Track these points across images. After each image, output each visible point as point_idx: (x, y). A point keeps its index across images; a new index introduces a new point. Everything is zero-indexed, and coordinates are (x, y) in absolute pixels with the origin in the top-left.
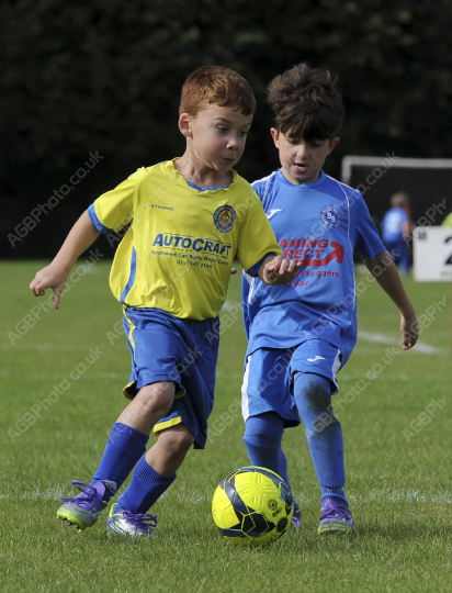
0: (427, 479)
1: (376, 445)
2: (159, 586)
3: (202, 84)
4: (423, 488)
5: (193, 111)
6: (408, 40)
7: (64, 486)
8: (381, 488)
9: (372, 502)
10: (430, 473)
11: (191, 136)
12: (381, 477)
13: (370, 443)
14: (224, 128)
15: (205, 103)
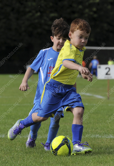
0: (101, 131)
1: (88, 123)
2: (30, 160)
3: (76, 24)
4: (100, 134)
5: (73, 32)
6: (95, 16)
7: (5, 134)
8: (89, 134)
9: (87, 138)
10: (102, 130)
11: (72, 38)
12: (89, 131)
13: (86, 122)
14: (81, 37)
15: (76, 29)
